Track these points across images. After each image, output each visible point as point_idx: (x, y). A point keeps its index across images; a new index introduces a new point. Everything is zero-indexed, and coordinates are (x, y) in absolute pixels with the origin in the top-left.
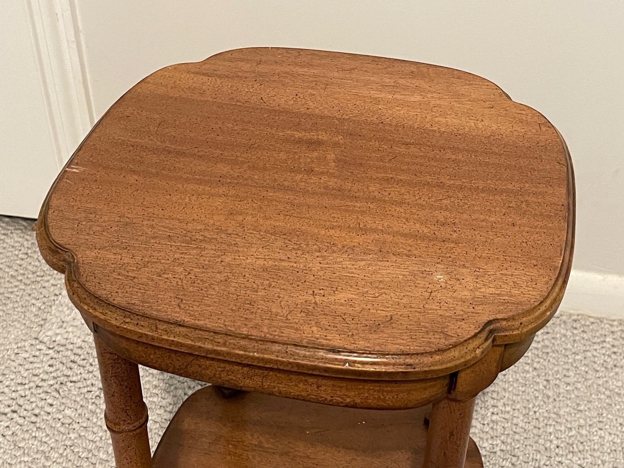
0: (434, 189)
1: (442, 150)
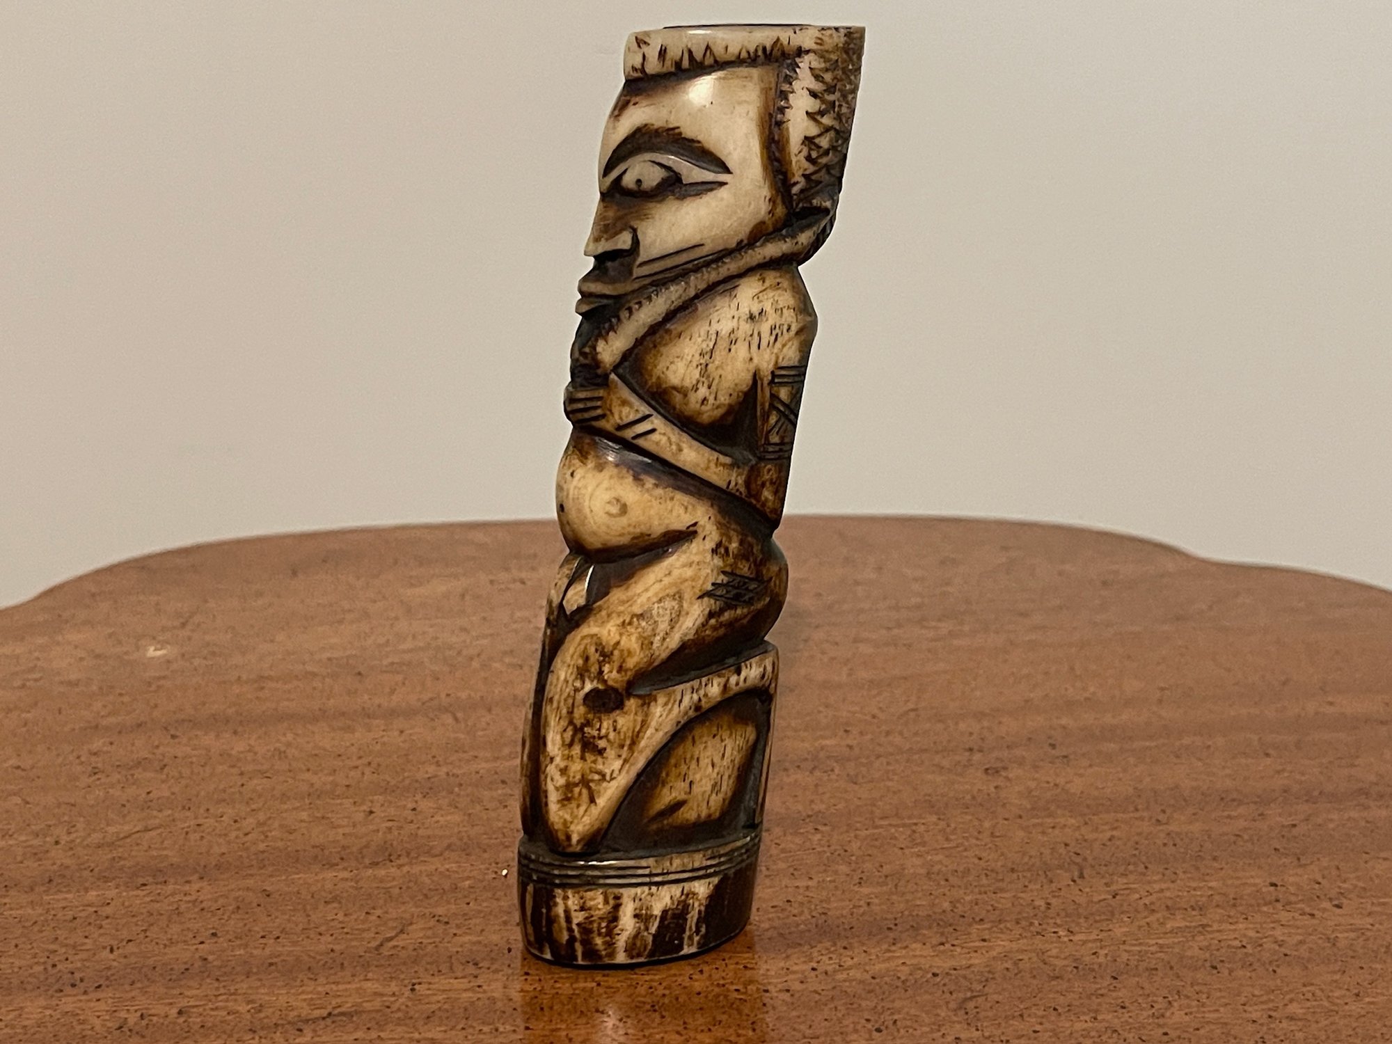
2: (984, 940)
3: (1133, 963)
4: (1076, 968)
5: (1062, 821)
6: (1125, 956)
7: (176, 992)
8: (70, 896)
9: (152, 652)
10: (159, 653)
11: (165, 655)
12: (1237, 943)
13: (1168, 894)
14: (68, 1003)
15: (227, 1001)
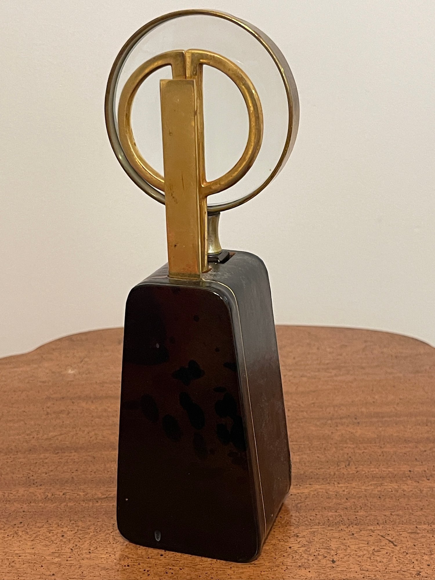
0: (68, 445)
1: (50, 495)
2: (310, 485)
3: (355, 494)
4: (336, 495)
5: (349, 445)
6: (353, 492)
7: (63, 488)
8: (35, 455)
9: (70, 372)
10: (72, 372)
11: (74, 373)
12: (390, 490)
13: (375, 472)
14: (32, 490)
15: (78, 491)
